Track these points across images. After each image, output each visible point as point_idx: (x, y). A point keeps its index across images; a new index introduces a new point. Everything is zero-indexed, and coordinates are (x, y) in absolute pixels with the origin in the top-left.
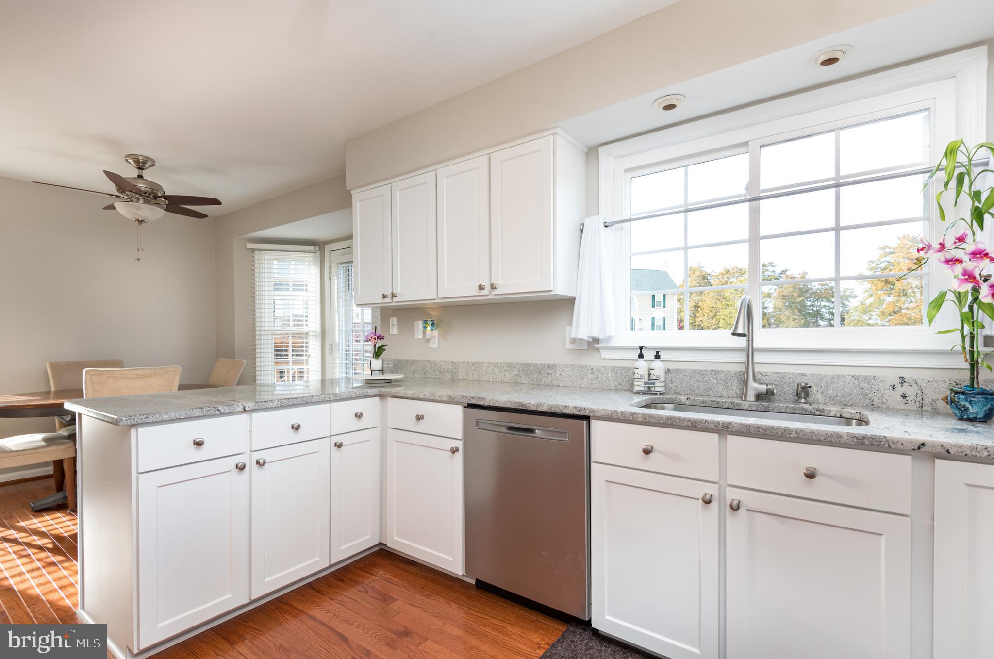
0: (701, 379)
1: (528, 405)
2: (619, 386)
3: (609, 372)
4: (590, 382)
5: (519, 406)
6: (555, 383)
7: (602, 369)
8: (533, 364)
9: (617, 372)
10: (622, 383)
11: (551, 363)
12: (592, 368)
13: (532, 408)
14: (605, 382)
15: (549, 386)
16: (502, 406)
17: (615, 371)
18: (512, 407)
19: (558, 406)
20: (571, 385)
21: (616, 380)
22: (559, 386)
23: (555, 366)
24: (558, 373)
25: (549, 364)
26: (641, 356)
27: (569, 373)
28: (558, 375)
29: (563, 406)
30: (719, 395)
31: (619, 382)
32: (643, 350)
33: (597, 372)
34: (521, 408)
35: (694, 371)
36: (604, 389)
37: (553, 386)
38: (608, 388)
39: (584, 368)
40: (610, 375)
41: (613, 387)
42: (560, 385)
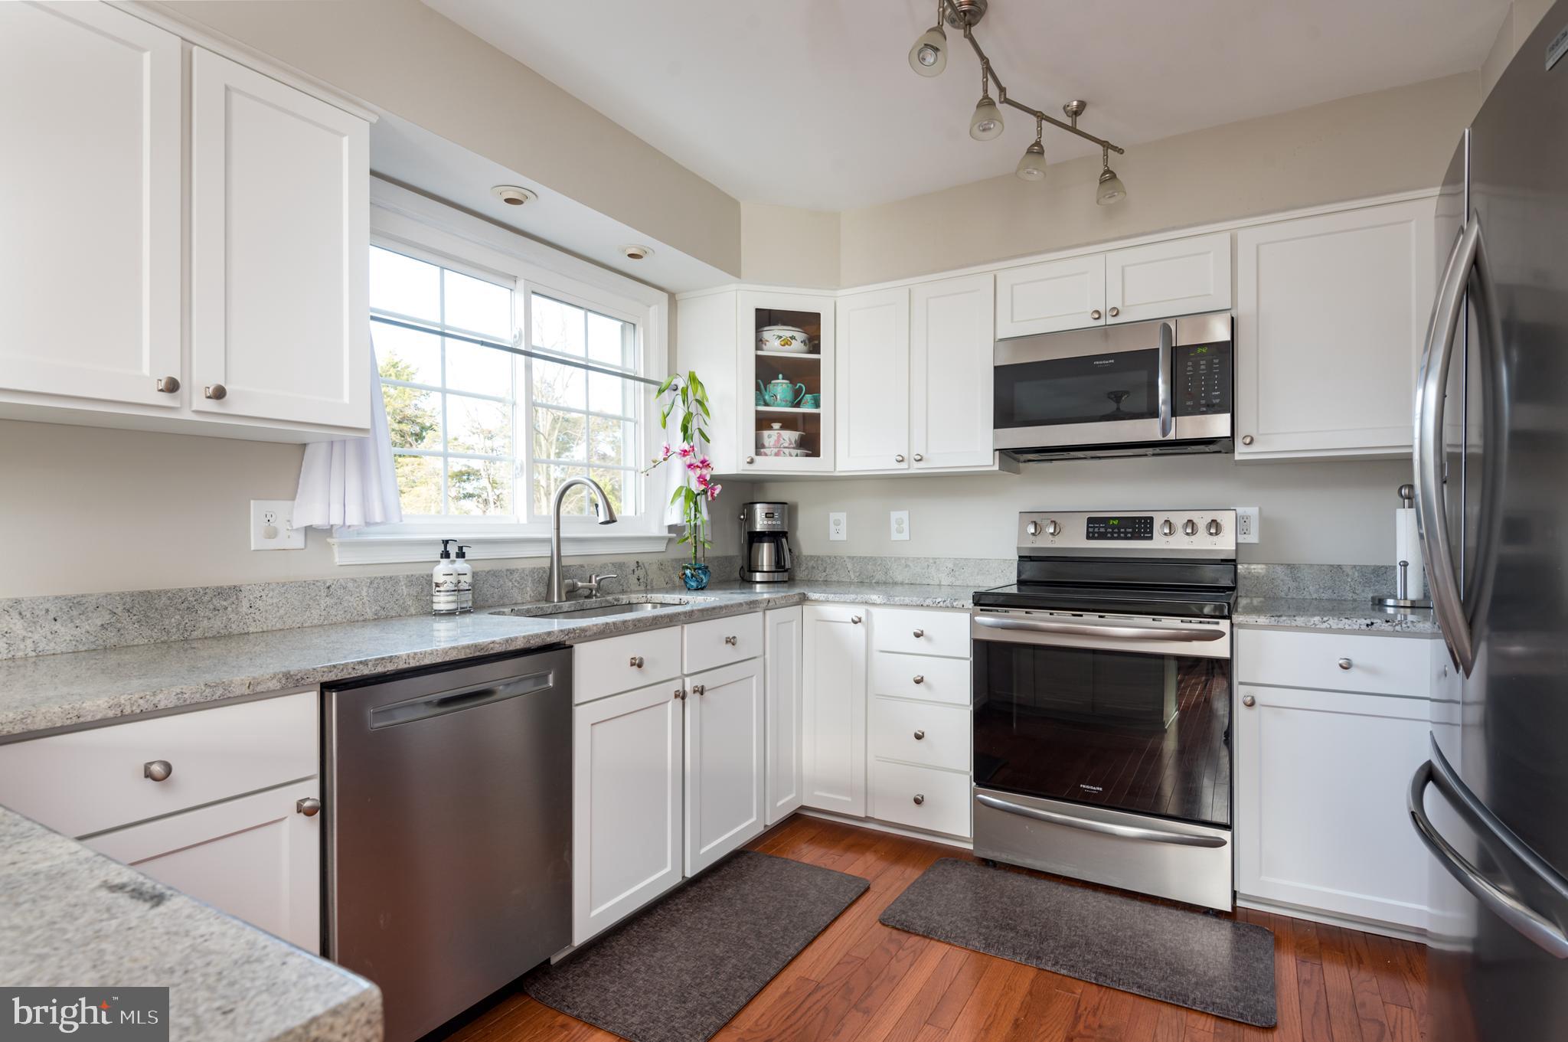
0: (495, 584)
1: (492, 645)
2: (382, 612)
3: (362, 590)
4: (324, 613)
5: (474, 653)
6: (235, 628)
7: (350, 585)
8: (166, 592)
9: (378, 588)
10: (388, 605)
11: (225, 583)
12: (328, 585)
13: (498, 649)
14: (355, 609)
15: (218, 637)
16: (439, 660)
17: (375, 585)
18: (460, 657)
19: (537, 636)
20: (279, 626)
21: (376, 601)
22: (248, 633)
23: (237, 589)
24: (245, 604)
25: (217, 588)
26: (446, 555)
27: (275, 601)
28: (244, 609)
29: (546, 633)
30: (513, 602)
31: (382, 604)
32: (448, 545)
33: (340, 592)
34: (478, 654)
35: (488, 572)
36: (352, 622)
37: (230, 636)
38: (361, 618)
39: (312, 586)
40: (364, 593)
41: (370, 615)
42: (251, 629)
